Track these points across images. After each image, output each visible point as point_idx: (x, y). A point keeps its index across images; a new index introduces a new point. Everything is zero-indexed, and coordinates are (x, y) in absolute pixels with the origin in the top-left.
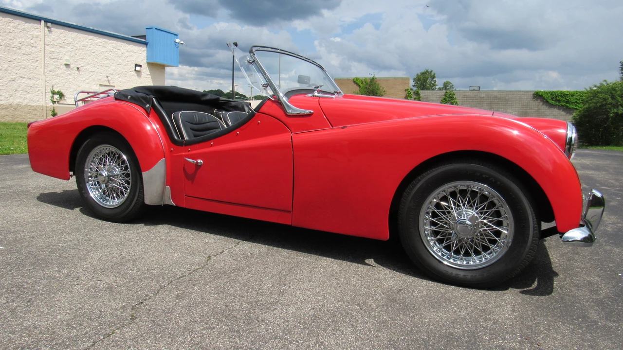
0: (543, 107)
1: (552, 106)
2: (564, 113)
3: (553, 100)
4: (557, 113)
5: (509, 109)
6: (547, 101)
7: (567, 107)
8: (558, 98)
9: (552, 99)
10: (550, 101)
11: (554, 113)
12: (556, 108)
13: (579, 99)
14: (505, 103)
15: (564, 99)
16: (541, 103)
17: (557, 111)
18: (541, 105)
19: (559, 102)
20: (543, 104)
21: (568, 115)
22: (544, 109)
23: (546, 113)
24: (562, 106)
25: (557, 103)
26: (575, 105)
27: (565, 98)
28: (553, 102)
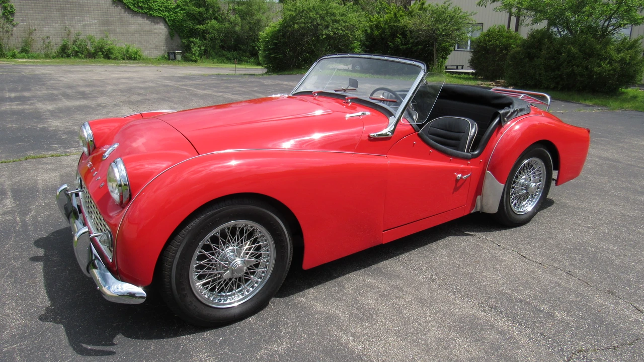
0: (125, 14)
1: (135, 13)
2: (148, 22)
3: (136, 7)
4: (141, 22)
5: (87, 17)
6: (129, 8)
7: (151, 14)
8: (140, 5)
9: (134, 5)
10: (132, 7)
11: (139, 22)
12: (140, 16)
13: (161, 7)
14: (80, 9)
15: (146, 6)
16: (123, 10)
17: (141, 19)
18: (123, 12)
19: (142, 9)
20: (125, 11)
21: (153, 24)
22: (127, 17)
23: (130, 21)
24: (146, 13)
25: (140, 10)
26: (159, 12)
27: (148, 5)
28: (136, 9)
